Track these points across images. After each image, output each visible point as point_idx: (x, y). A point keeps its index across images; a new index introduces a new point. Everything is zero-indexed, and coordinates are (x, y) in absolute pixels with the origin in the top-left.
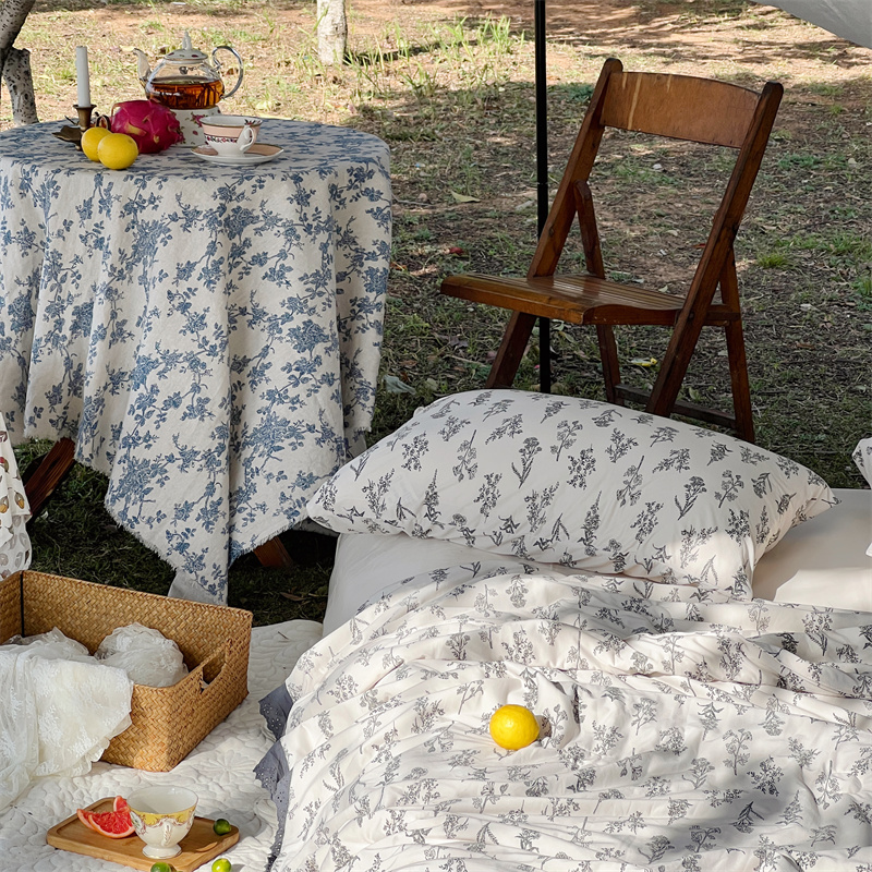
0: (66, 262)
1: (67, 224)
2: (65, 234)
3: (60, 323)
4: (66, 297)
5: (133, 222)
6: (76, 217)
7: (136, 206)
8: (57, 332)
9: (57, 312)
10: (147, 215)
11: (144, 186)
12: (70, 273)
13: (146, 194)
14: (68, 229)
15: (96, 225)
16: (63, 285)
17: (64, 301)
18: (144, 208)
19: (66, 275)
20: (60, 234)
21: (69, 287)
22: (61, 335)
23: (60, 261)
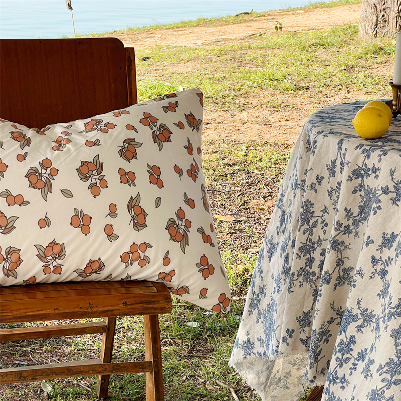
0: (317, 210)
1: (319, 179)
2: (317, 187)
3: (310, 261)
4: (316, 240)
5: (361, 186)
6: (326, 174)
7: (363, 172)
8: (308, 268)
9: (308, 252)
10: (370, 182)
11: (368, 156)
12: (320, 220)
13: (370, 163)
14: (320, 183)
15: (338, 183)
16: (314, 230)
17: (314, 243)
18: (369, 175)
19: (317, 221)
20: (312, 187)
21: (318, 232)
22: (311, 271)
23: (312, 210)
